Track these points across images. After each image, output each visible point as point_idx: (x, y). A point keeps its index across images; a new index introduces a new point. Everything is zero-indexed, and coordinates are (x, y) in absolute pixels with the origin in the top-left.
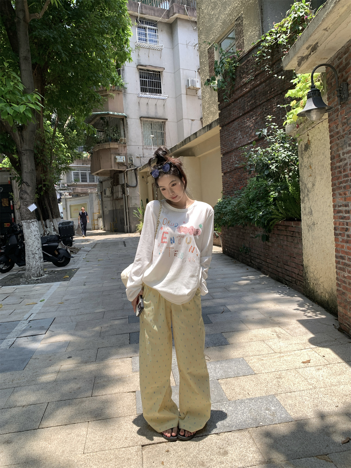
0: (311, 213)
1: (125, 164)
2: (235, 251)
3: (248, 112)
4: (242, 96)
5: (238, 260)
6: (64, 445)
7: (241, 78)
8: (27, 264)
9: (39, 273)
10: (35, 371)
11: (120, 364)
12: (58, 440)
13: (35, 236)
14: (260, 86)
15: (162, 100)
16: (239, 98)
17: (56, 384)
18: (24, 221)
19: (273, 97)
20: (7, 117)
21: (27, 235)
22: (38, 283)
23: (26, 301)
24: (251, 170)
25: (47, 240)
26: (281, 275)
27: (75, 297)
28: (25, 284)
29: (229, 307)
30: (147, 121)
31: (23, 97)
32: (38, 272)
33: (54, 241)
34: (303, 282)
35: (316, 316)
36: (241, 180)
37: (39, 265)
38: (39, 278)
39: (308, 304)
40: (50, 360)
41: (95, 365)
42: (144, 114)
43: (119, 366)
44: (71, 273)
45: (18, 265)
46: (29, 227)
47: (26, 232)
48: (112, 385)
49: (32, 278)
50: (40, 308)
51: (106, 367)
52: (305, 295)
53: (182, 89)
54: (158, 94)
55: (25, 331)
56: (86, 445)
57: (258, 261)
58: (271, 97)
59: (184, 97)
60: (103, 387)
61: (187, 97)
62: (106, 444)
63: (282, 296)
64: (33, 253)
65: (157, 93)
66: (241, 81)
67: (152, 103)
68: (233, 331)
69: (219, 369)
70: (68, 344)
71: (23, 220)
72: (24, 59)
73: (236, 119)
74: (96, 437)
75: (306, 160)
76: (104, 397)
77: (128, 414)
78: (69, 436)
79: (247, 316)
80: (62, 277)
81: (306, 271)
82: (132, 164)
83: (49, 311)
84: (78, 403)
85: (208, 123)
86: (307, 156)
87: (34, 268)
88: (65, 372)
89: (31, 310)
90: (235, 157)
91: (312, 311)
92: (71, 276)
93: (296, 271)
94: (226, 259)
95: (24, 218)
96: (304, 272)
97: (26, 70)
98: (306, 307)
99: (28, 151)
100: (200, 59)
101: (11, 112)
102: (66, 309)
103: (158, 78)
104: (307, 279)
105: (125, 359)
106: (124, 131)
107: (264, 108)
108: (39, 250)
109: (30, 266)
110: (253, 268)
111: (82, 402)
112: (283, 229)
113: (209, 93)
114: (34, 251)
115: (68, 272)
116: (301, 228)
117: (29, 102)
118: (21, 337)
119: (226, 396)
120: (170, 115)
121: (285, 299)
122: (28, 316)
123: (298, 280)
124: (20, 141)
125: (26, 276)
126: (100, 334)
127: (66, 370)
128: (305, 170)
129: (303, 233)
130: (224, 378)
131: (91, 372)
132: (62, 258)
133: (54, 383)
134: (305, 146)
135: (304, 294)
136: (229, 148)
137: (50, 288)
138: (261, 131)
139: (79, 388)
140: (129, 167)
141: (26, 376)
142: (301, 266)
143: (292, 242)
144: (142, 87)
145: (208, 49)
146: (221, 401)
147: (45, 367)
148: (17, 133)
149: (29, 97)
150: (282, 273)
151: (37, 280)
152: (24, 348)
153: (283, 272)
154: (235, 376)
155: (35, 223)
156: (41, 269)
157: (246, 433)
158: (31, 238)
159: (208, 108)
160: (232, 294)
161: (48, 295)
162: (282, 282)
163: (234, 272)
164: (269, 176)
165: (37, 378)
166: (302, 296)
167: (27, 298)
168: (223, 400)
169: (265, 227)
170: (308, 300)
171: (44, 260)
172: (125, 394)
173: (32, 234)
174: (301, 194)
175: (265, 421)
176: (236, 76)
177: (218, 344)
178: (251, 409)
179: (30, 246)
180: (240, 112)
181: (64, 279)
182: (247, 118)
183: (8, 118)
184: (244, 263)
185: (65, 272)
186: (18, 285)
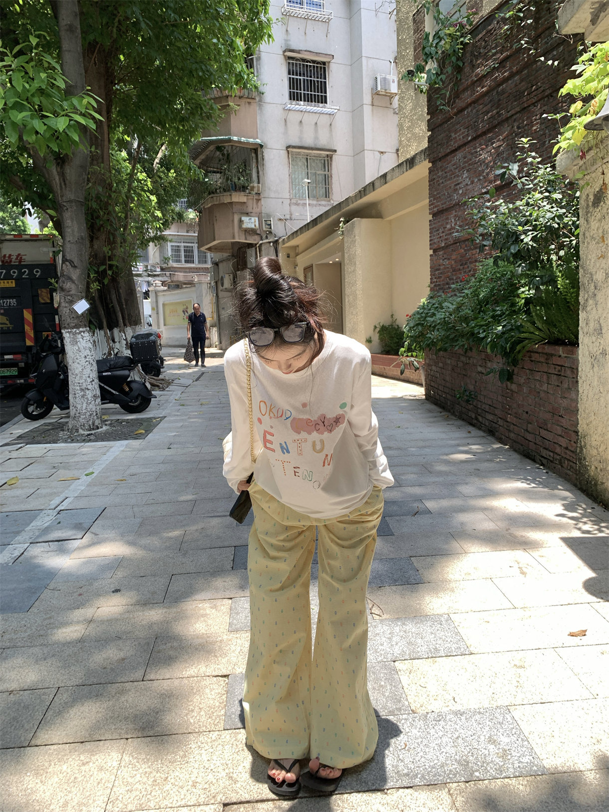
0: (599, 331)
1: (258, 232)
2: (449, 397)
3: (484, 133)
4: (474, 102)
5: (453, 414)
6: (69, 789)
7: (473, 66)
8: (71, 408)
9: (93, 424)
10: (48, 616)
11: (208, 612)
12: (61, 776)
13: (85, 357)
14: (510, 82)
15: (328, 116)
16: (467, 107)
17: (81, 648)
18: (66, 330)
19: (533, 104)
20: (34, 137)
21: (73, 357)
22: (90, 441)
23: (63, 473)
24: (485, 243)
25: (110, 365)
26: (532, 446)
27: (148, 470)
28: (66, 441)
29: (430, 505)
30: (299, 154)
31: (64, 102)
32: (91, 423)
33: (123, 368)
34: (576, 463)
35: (601, 531)
36: (466, 264)
37: (94, 409)
38: (93, 432)
39: (584, 506)
40: (80, 595)
41: (160, 611)
42: (295, 141)
43: (206, 615)
44: (149, 426)
45: (59, 407)
46: (74, 342)
47: (70, 349)
48: (187, 657)
49: (81, 431)
50: (83, 488)
51: (181, 617)
52: (579, 486)
53: (364, 95)
54: (321, 105)
55: (47, 530)
56: (112, 793)
57: (490, 417)
58: (530, 102)
59: (367, 110)
60: (169, 660)
61: (372, 111)
62: (153, 794)
63: (534, 487)
64: (83, 388)
65: (318, 102)
66: (473, 72)
67: (309, 120)
68: (434, 554)
69: (398, 638)
70: (118, 563)
71: (65, 328)
72: (67, 30)
73: (459, 148)
74: (136, 775)
75: (594, 224)
76: (166, 685)
77: (206, 727)
78: (83, 768)
79: (462, 524)
80: (133, 432)
81: (583, 444)
82: (271, 232)
83: (98, 493)
84: (113, 694)
85: (408, 156)
86: (599, 216)
87: (83, 415)
88: (102, 622)
89: (66, 491)
90: (455, 220)
91: (590, 520)
92: (148, 431)
93: (563, 442)
94: (430, 411)
95: (66, 325)
96: (579, 445)
97: (70, 51)
98: (580, 511)
99: (74, 204)
100: (398, 35)
101: (41, 128)
102: (129, 492)
103: (321, 74)
104: (585, 459)
105: (219, 602)
106: (258, 173)
107: (516, 124)
108: (93, 383)
109: (76, 410)
110: (480, 429)
111: (122, 692)
112: (542, 360)
113: (412, 100)
114: (84, 384)
115: (145, 424)
116: (578, 360)
117: (76, 110)
118: (37, 543)
119: (407, 700)
120: (341, 143)
121: (539, 492)
122: (58, 503)
123: (565, 458)
124: (59, 184)
125: (70, 427)
126: (181, 547)
127: (106, 619)
128: (593, 245)
129: (580, 369)
130: (407, 657)
131: (151, 625)
132: (137, 398)
133: (79, 644)
134: (595, 196)
135: (575, 485)
136: (445, 203)
137: (108, 451)
138: (507, 168)
139: (123, 659)
140: (264, 237)
141: (29, 626)
142: (573, 433)
143: (558, 386)
144: (292, 90)
145: (414, 15)
146: (396, 712)
147: (68, 609)
148: (54, 170)
149: (75, 101)
150: (535, 443)
151: (89, 435)
152: (38, 566)
153: (537, 442)
154: (430, 655)
155: (86, 334)
156: (95, 417)
157: (444, 794)
158: (78, 361)
159: (409, 128)
160: (437, 479)
161: (101, 464)
162: (534, 460)
163: (443, 436)
164: (518, 256)
165: (49, 631)
166: (573, 488)
167: (65, 468)
168: (400, 709)
169: (506, 354)
170: (584, 496)
171: (102, 400)
172: (208, 681)
173: (81, 354)
174: (581, 293)
175: (486, 769)
176: (464, 63)
177: (402, 580)
178: (457, 738)
179: (77, 375)
180: (467, 134)
181: (134, 436)
182: (481, 145)
183: (37, 141)
184: (463, 420)
185: (140, 422)
186: (54, 443)
